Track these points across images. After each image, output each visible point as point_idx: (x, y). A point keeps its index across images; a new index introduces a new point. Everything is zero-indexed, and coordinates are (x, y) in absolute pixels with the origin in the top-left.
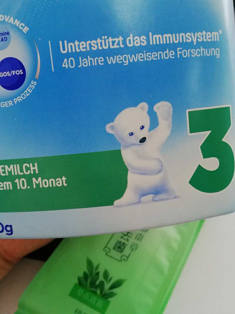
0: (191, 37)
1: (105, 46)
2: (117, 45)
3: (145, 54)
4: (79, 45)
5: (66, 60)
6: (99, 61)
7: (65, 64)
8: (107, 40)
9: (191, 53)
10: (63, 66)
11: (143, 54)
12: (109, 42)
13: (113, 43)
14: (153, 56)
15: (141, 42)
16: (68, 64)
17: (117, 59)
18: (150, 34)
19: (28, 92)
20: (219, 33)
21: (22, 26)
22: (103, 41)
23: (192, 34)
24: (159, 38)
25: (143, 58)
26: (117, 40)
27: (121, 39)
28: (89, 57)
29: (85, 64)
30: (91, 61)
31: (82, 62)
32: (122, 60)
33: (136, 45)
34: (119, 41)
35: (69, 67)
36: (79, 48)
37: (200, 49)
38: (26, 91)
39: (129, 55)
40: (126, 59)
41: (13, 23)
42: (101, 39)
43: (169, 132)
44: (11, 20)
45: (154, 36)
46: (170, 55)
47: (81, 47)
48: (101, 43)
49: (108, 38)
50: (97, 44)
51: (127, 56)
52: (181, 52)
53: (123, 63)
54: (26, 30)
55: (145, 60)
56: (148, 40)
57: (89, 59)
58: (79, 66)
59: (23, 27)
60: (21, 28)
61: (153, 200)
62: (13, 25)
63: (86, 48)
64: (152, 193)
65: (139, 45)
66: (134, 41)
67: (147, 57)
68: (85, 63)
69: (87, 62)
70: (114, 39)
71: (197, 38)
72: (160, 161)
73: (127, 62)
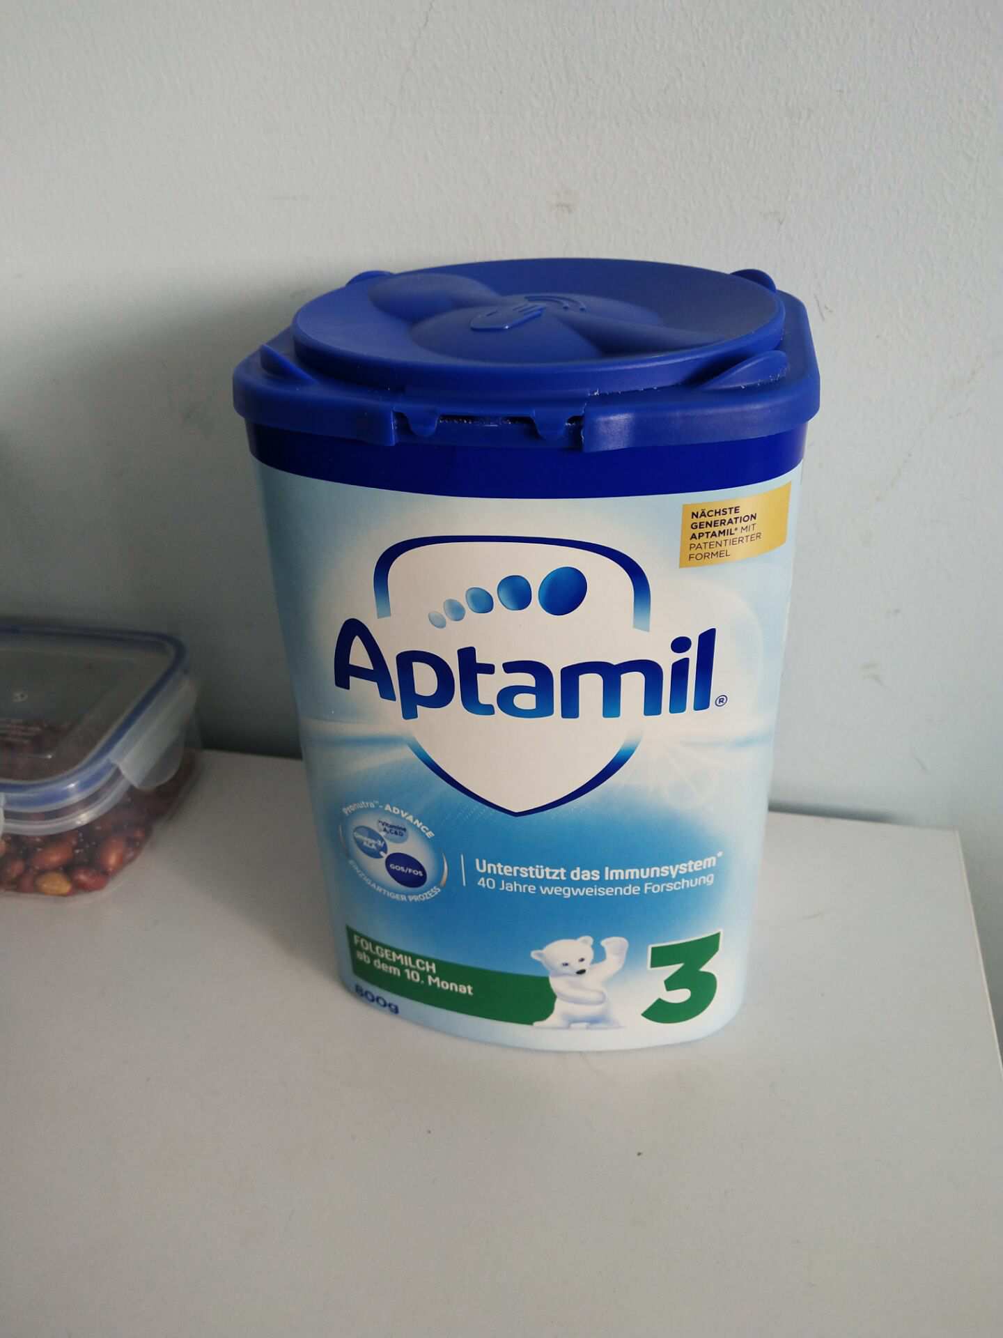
0: (669, 870)
1: (540, 874)
2: (557, 876)
3: (596, 889)
4: (502, 869)
5: (483, 879)
6: (529, 889)
7: (482, 883)
8: (542, 871)
9: (665, 887)
10: (479, 884)
11: (594, 888)
12: (545, 873)
13: (551, 874)
14: (608, 892)
15: (591, 876)
16: (486, 883)
17: (556, 890)
18: (607, 869)
19: (428, 896)
20: (716, 856)
21: (425, 829)
22: (537, 871)
23: (671, 867)
24: (620, 873)
25: (593, 893)
26: (557, 871)
27: (563, 871)
28: (515, 883)
29: (510, 889)
30: (518, 887)
31: (505, 886)
32: (562, 892)
33: (583, 878)
34: (560, 873)
35: (486, 886)
36: (502, 871)
37: (681, 881)
38: (426, 894)
39: (573, 889)
40: (568, 893)
41: (412, 820)
42: (534, 867)
43: (620, 966)
44: (410, 818)
45: (612, 872)
46: (634, 891)
47: (505, 870)
48: (534, 872)
49: (544, 868)
50: (528, 872)
51: (569, 889)
52: (649, 888)
53: (563, 895)
54: (430, 834)
55: (596, 894)
56: (602, 875)
57: (515, 885)
58: (501, 889)
59: (427, 831)
60: (424, 831)
61: (588, 1028)
62: (412, 824)
63: (512, 873)
64: (587, 1022)
65: (588, 879)
66: (581, 874)
67: (598, 892)
68: (511, 887)
69: (512, 887)
70: (553, 870)
71: (679, 870)
72: (602, 993)
73: (569, 895)
